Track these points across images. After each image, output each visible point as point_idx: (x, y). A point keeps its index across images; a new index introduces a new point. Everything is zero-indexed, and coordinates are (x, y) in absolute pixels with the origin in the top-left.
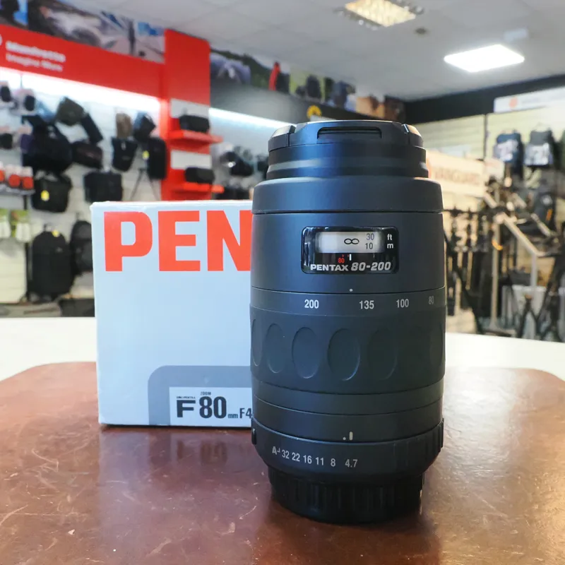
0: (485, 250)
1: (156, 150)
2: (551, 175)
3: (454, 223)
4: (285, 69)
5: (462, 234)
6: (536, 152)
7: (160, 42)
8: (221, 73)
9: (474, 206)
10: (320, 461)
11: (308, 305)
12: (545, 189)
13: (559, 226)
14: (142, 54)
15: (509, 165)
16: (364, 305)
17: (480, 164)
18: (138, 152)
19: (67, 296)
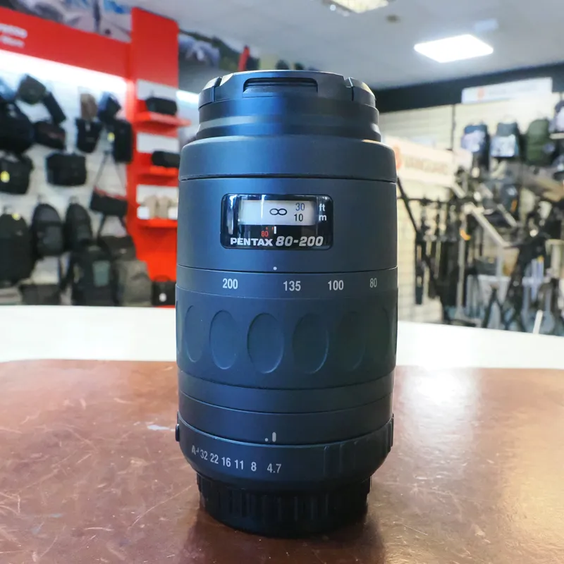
0: (454, 239)
1: (122, 131)
2: (516, 166)
3: (423, 212)
4: (255, 53)
5: (431, 223)
6: (503, 143)
7: (126, 21)
8: (189, 55)
9: (443, 196)
10: (240, 465)
11: (227, 285)
12: (510, 180)
13: (523, 217)
14: (108, 32)
15: (477, 156)
16: (289, 286)
17: (449, 154)
18: (103, 133)
19: (27, 282)
